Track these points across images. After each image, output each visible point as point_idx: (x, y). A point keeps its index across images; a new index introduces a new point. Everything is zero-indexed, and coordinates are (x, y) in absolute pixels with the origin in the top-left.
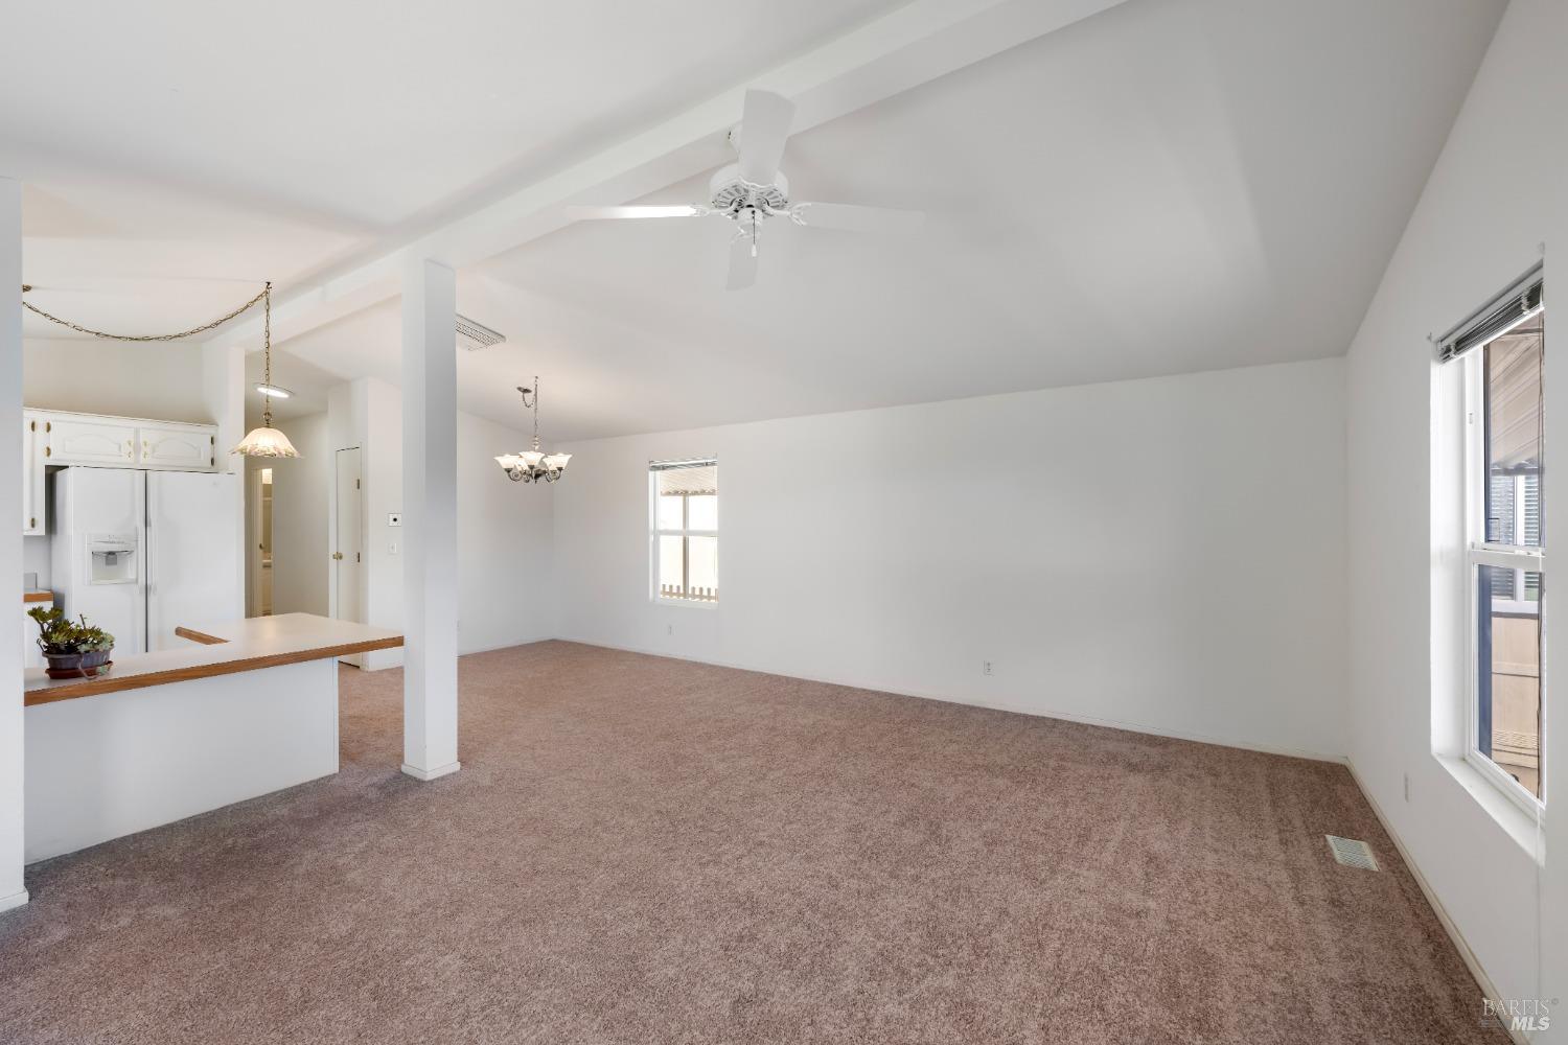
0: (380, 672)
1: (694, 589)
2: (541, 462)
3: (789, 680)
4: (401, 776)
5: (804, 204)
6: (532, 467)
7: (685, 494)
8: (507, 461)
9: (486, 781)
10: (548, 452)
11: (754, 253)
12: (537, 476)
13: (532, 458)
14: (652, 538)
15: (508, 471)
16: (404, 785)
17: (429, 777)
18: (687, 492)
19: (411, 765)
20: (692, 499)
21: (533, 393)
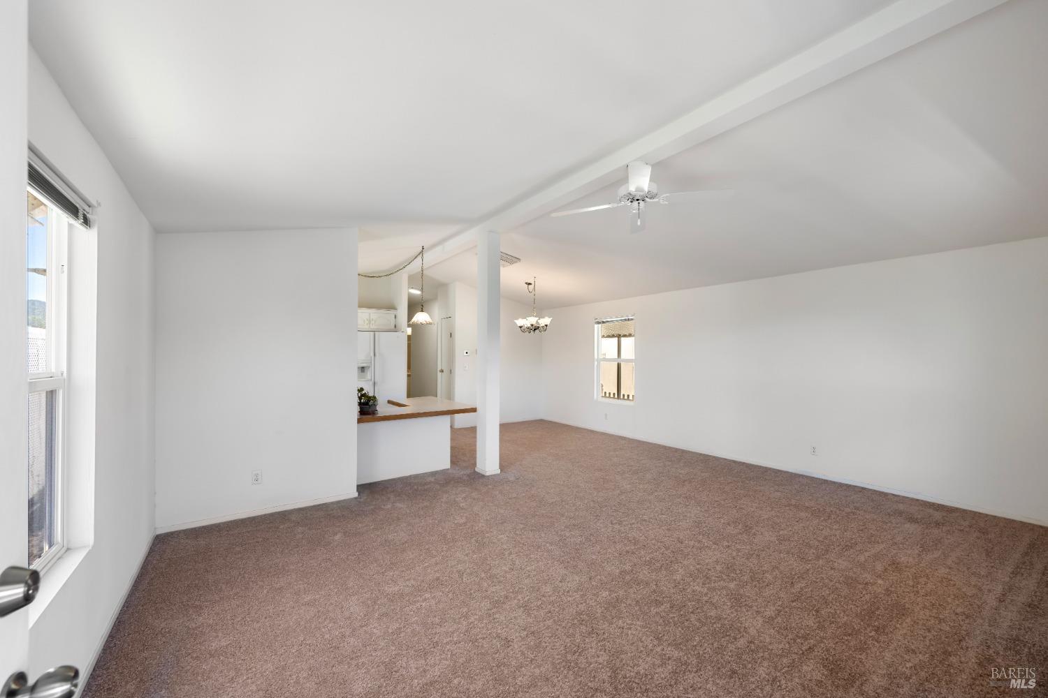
0: (460, 429)
1: (624, 395)
2: (537, 322)
3: (677, 450)
4: (475, 472)
5: (665, 195)
6: (532, 325)
7: (619, 336)
8: (520, 322)
9: (512, 479)
10: (540, 316)
11: (639, 223)
12: (535, 330)
13: (532, 320)
14: (596, 363)
15: (521, 327)
16: (476, 478)
17: (487, 474)
18: (620, 335)
19: (480, 468)
20: (623, 339)
21: (533, 285)
